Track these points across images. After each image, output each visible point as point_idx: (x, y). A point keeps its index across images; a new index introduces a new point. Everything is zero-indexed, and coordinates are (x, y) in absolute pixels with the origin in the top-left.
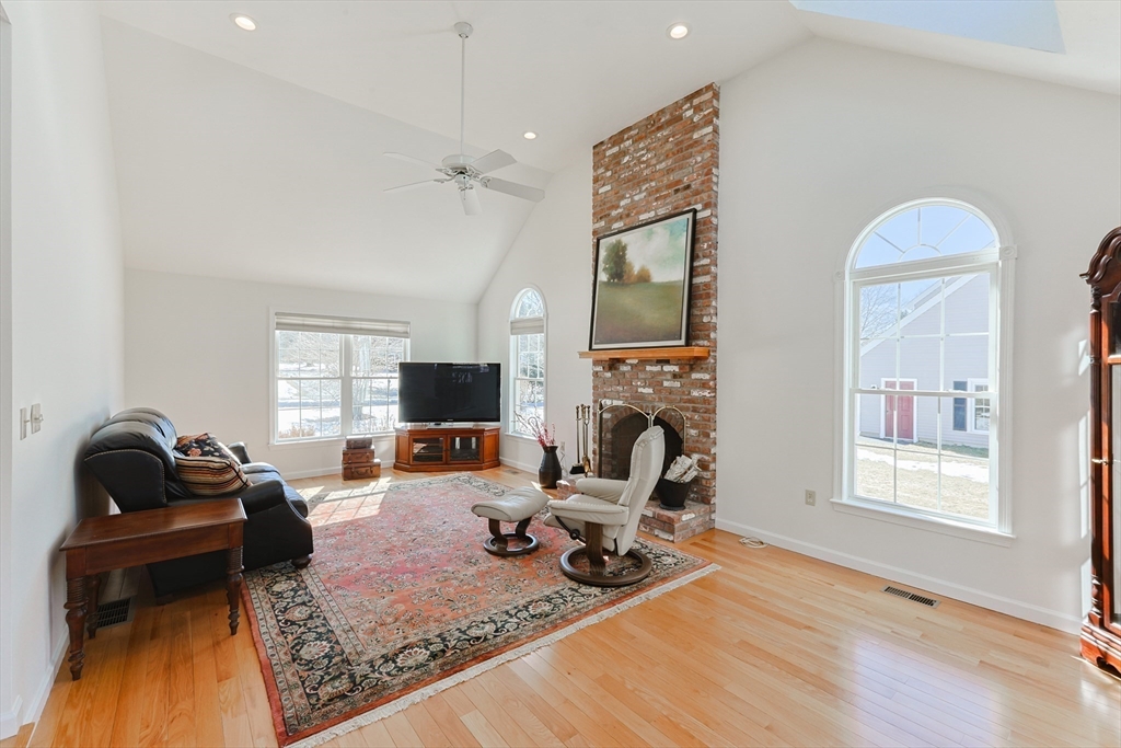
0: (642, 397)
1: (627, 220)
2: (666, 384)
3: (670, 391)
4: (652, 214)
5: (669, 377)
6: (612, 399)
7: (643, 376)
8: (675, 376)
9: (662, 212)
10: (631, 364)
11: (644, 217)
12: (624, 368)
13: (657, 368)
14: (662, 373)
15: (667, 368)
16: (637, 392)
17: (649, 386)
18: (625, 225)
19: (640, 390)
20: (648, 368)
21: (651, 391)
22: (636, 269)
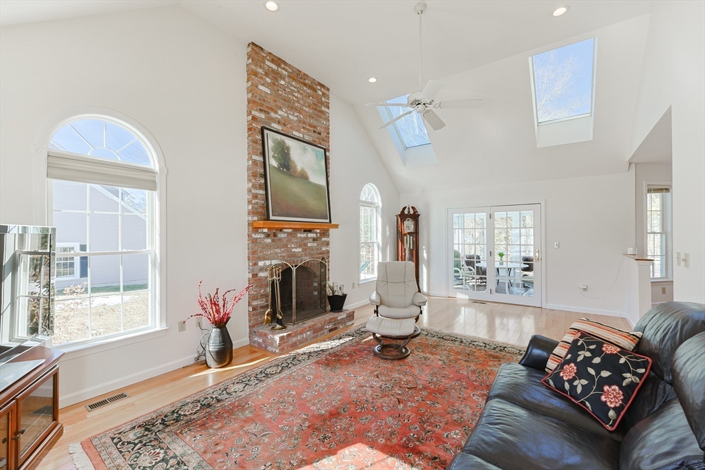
0: (294, 255)
1: (285, 128)
2: (309, 245)
3: (311, 248)
4: (301, 136)
5: (311, 240)
6: (271, 260)
7: (295, 241)
8: (314, 240)
9: (307, 138)
10: (286, 233)
11: (296, 134)
12: (281, 235)
13: (304, 235)
14: (307, 238)
15: (310, 235)
16: (291, 251)
17: (300, 247)
18: (282, 130)
19: (293, 250)
20: (299, 235)
21: (300, 250)
22: (299, 168)
